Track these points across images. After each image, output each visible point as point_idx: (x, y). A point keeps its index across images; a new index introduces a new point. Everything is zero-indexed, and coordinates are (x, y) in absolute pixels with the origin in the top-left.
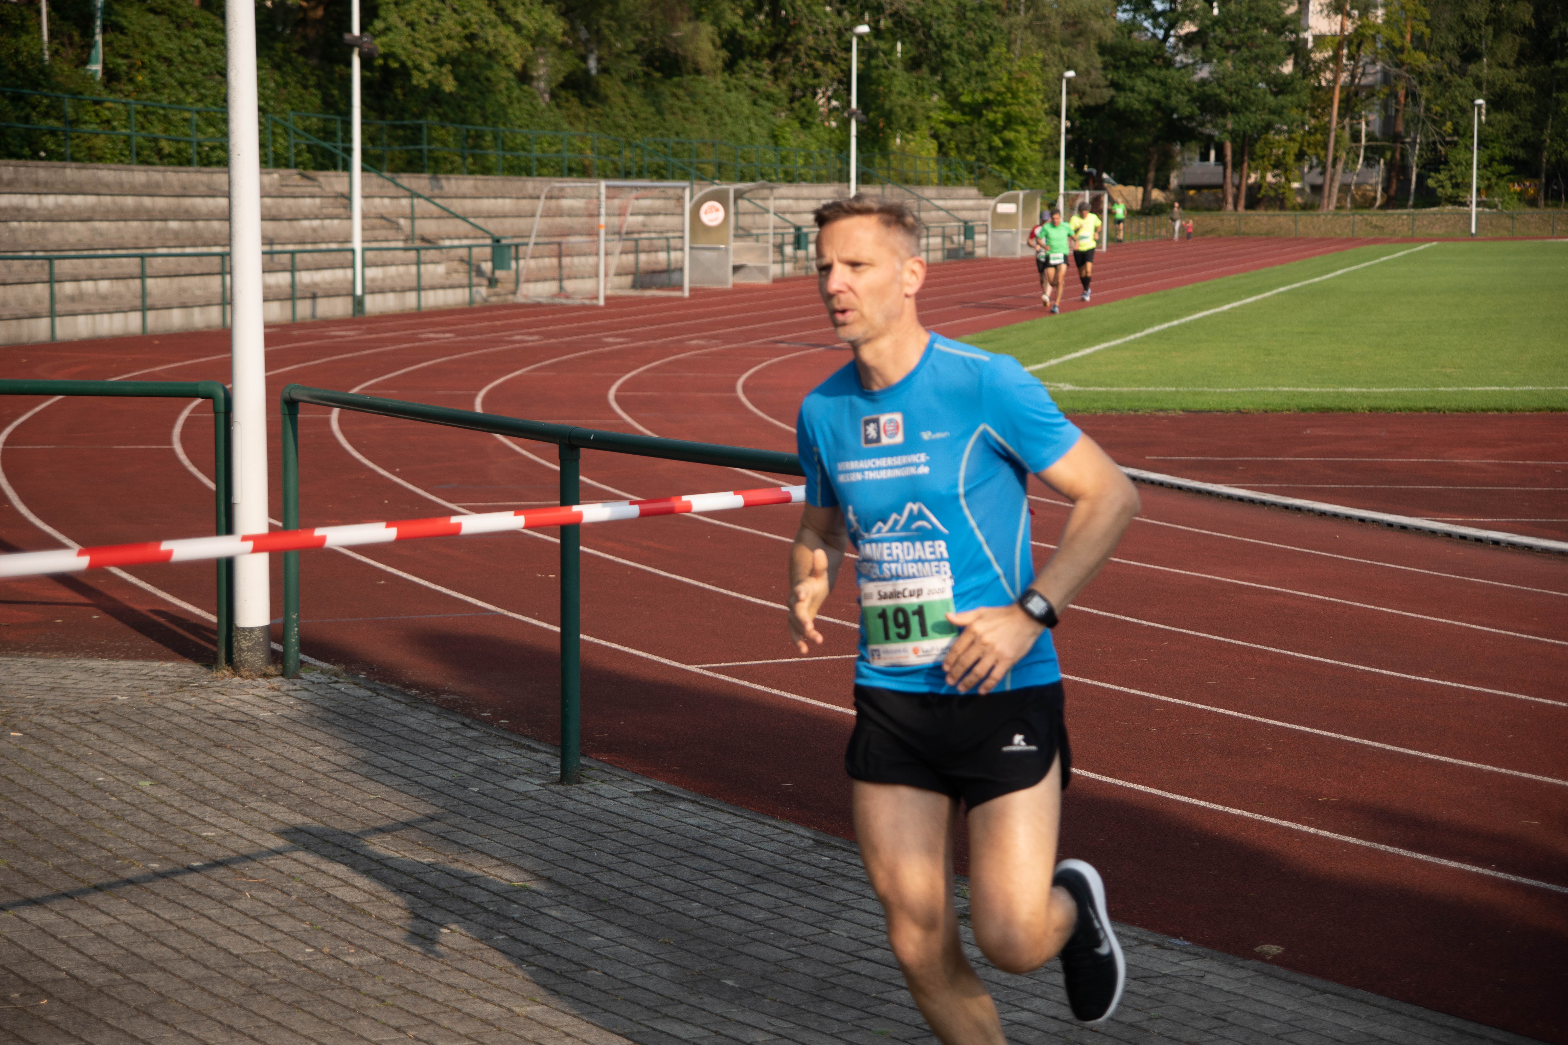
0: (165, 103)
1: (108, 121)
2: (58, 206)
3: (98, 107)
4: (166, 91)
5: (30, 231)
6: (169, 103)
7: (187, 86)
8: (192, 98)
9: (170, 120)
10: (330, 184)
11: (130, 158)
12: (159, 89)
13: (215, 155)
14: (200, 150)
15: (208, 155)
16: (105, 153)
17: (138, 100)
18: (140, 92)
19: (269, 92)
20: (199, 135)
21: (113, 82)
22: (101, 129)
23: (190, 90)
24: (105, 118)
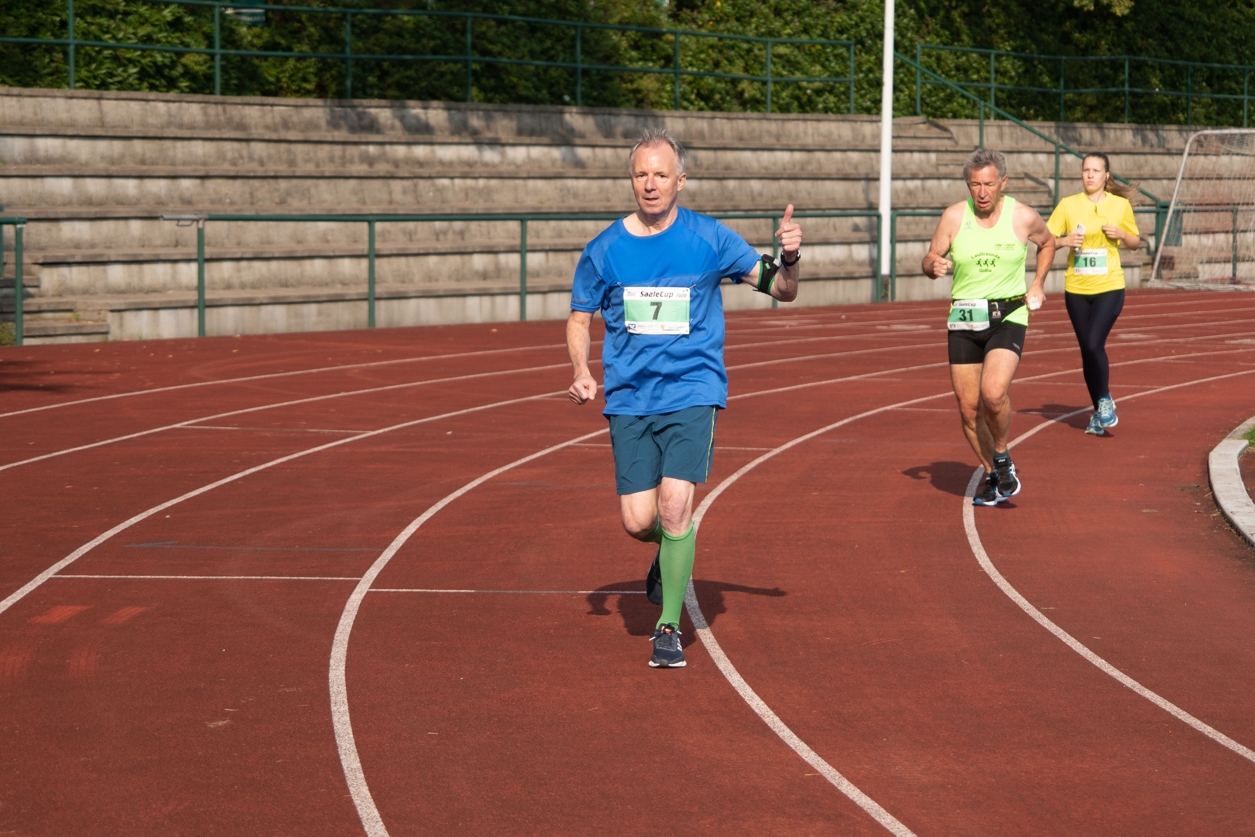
0: (751, 33)
1: (669, 59)
2: (530, 160)
3: (655, 41)
4: (754, 20)
5: (466, 192)
6: (757, 35)
7: (785, 14)
8: (791, 29)
9: (756, 56)
10: (968, 136)
11: (696, 103)
12: (744, 17)
13: (821, 99)
14: (797, 92)
15: (810, 100)
16: (661, 97)
17: (714, 31)
18: (717, 22)
19: (905, 21)
20: (798, 75)
21: (685, 10)
22: (657, 68)
23: (789, 18)
24: (663, 54)
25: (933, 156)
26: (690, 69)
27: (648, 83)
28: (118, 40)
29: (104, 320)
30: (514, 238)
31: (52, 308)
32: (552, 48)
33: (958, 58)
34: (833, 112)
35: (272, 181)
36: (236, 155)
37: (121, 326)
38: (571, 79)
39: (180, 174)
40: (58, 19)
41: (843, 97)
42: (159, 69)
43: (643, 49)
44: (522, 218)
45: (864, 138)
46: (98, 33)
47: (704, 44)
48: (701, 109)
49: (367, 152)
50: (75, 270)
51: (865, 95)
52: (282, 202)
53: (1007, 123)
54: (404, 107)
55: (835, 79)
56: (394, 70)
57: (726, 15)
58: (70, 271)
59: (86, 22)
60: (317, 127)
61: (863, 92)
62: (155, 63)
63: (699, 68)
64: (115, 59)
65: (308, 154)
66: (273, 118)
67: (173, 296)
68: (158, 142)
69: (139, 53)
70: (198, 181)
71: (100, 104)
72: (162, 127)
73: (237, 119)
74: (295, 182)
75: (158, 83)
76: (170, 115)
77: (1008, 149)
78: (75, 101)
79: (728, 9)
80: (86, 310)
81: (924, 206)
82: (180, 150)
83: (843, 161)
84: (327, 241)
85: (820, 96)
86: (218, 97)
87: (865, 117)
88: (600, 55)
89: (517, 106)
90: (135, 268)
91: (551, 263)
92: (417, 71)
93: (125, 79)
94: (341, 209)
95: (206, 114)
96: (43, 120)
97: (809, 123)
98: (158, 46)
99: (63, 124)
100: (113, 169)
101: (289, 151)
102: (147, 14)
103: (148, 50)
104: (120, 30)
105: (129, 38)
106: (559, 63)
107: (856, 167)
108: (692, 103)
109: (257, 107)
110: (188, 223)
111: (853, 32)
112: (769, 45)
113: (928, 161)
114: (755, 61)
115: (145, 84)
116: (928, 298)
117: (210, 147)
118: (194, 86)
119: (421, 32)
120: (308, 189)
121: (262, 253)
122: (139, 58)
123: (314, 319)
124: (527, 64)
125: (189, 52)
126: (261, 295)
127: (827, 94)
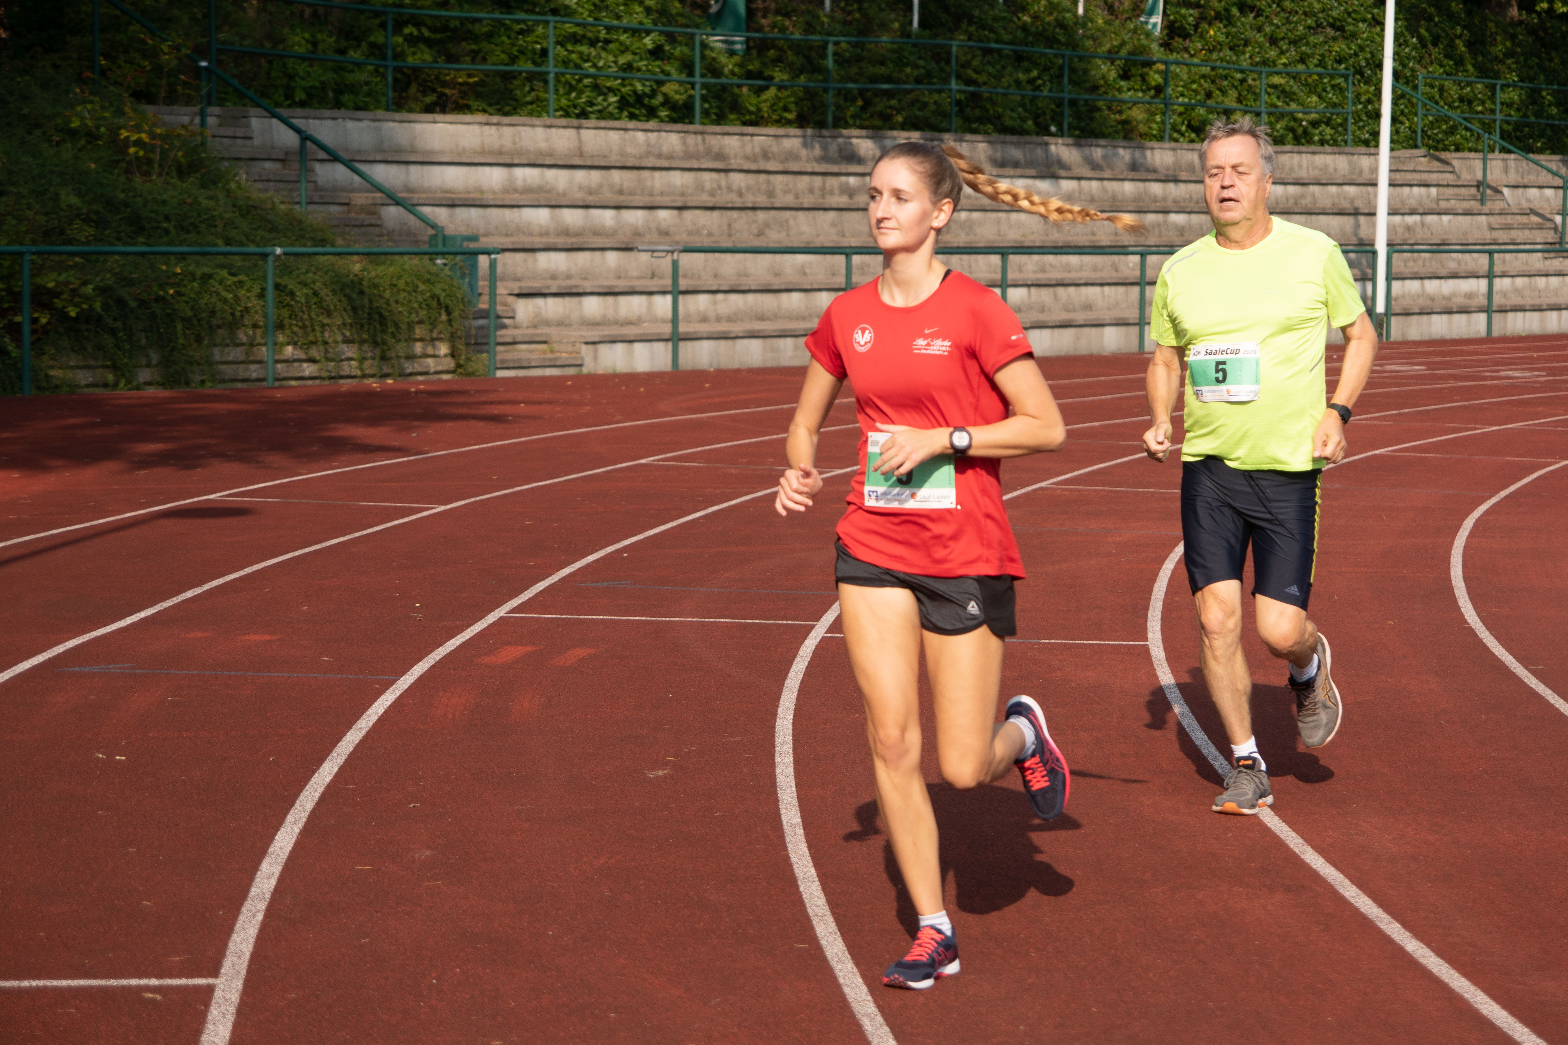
0: (1245, 63)
1: (1159, 89)
3: (1145, 70)
4: (1249, 49)
6: (1252, 64)
7: (1281, 43)
8: (1287, 59)
9: (1249, 86)
10: (1471, 169)
11: (1187, 134)
12: (1238, 46)
13: (1317, 132)
14: (1292, 123)
15: (1305, 132)
16: (1150, 128)
17: (1206, 61)
18: (1211, 51)
19: (1407, 50)
20: (1293, 106)
21: (1176, 38)
22: (1147, 98)
23: (1285, 47)
24: (1153, 83)
25: (1433, 191)
26: (1180, 99)
27: (1137, 114)
28: (599, 69)
29: (578, 353)
30: (996, 272)
31: (526, 339)
32: (1039, 78)
33: (1462, 89)
34: (1330, 145)
35: (750, 213)
36: (715, 186)
37: (595, 358)
38: (1057, 110)
39: (657, 204)
40: (538, 47)
41: (1340, 129)
42: (639, 98)
43: (1133, 79)
44: (1004, 252)
45: (1361, 171)
46: (579, 61)
47: (1196, 73)
48: (1192, 141)
49: (847, 184)
50: (550, 301)
51: (1364, 127)
52: (760, 234)
53: (1512, 156)
54: (885, 138)
55: (1332, 110)
56: (876, 100)
57: (1219, 43)
58: (546, 303)
59: (567, 50)
60: (797, 158)
61: (1361, 124)
62: (635, 92)
63: (1190, 99)
64: (596, 87)
65: (787, 185)
66: (753, 147)
67: (649, 328)
68: (636, 172)
69: (619, 81)
70: (675, 212)
71: (579, 133)
72: (641, 157)
73: (716, 149)
74: (773, 213)
75: (637, 112)
76: (649, 145)
77: (1513, 184)
78: (553, 130)
79: (1222, 38)
80: (560, 342)
81: (1423, 242)
82: (659, 180)
83: (1338, 196)
84: (805, 274)
85: (1317, 128)
86: (698, 127)
87: (1363, 149)
88: (1088, 85)
89: (1002, 137)
90: (610, 299)
91: (1033, 299)
92: (900, 101)
93: (605, 108)
94: (818, 242)
95: (685, 144)
96: (521, 149)
97: (1304, 155)
98: (639, 75)
99: (541, 153)
100: (591, 200)
101: (768, 182)
102: (628, 43)
103: (628, 78)
104: (600, 58)
105: (610, 67)
106: (1045, 93)
107: (1352, 201)
108: (1183, 135)
109: (737, 137)
110: (663, 254)
111: (1351, 61)
112: (1264, 75)
113: (1429, 196)
114: (1248, 91)
115: (625, 113)
116: (1426, 337)
117: (688, 177)
118: (674, 115)
119: (905, 60)
120: (787, 221)
121: (738, 285)
122: (619, 87)
123: (790, 353)
124: (1013, 94)
125: (669, 81)
126: (736, 328)
127: (1323, 126)
